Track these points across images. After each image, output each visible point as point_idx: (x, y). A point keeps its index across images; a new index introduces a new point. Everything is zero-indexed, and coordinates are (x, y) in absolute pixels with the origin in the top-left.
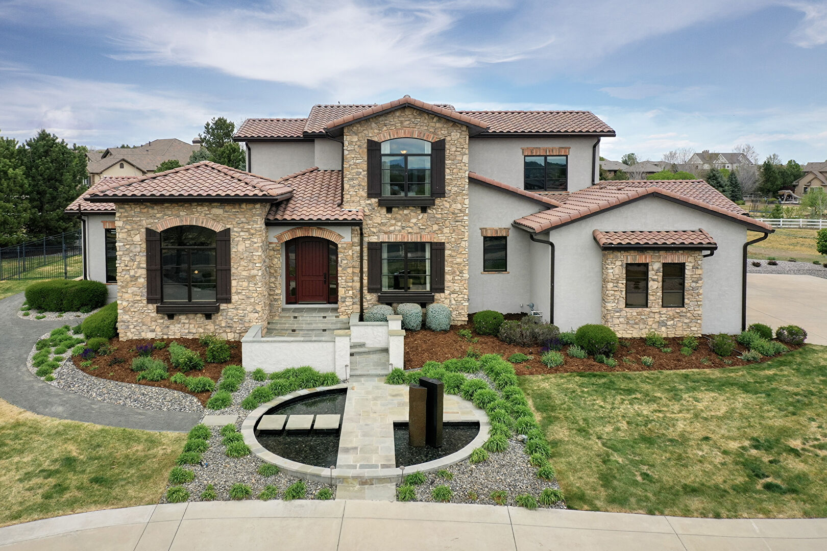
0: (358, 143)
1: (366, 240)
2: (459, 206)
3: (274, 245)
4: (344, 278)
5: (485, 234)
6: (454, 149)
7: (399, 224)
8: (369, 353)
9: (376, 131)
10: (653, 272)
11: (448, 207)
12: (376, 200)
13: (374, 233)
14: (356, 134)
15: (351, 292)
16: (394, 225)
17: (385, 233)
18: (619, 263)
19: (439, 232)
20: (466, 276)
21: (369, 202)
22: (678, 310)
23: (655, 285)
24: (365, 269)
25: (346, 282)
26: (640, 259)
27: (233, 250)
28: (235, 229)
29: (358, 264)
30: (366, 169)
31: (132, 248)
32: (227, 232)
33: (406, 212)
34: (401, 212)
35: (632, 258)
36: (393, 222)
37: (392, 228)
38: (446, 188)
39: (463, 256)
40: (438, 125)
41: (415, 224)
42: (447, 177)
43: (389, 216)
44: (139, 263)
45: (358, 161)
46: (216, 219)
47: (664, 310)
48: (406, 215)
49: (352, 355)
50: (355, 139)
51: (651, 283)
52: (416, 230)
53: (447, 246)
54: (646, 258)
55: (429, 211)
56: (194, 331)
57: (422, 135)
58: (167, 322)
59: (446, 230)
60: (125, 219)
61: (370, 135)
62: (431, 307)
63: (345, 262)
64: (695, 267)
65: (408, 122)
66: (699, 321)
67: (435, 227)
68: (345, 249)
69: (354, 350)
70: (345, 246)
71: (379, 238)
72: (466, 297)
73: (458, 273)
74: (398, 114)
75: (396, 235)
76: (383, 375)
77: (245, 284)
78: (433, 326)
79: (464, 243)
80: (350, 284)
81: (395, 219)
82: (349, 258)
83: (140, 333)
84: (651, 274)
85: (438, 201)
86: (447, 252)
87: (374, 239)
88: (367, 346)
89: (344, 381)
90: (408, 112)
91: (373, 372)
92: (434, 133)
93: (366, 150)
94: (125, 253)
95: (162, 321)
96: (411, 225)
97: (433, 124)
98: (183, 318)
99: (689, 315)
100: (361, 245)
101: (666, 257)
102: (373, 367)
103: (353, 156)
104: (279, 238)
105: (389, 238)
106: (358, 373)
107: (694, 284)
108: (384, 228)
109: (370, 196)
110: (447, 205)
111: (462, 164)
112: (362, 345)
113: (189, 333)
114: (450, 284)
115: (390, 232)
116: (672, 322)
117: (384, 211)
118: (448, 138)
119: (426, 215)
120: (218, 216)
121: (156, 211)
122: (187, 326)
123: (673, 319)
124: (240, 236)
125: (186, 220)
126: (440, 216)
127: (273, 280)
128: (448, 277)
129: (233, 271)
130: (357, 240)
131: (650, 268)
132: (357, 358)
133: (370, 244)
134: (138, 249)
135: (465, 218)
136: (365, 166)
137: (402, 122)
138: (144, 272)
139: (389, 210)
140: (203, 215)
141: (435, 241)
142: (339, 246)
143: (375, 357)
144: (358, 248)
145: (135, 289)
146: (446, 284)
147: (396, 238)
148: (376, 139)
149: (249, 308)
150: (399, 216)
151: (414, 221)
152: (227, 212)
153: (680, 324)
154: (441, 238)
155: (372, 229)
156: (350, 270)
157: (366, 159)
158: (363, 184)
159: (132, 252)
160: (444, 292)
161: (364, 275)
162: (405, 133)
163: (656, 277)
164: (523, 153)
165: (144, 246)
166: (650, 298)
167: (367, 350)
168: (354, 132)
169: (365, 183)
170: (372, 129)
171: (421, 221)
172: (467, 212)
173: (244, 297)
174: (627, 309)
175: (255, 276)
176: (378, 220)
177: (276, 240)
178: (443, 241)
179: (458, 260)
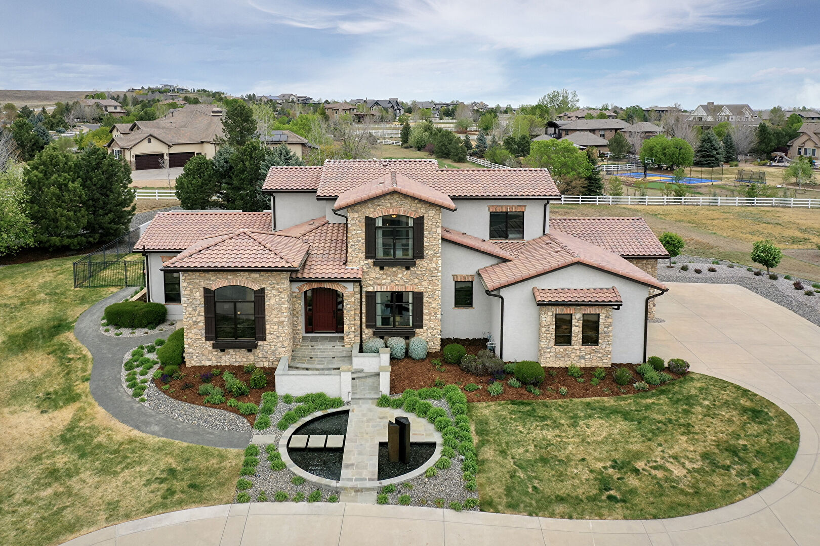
0: (358, 219)
1: (364, 290)
2: (434, 266)
3: (296, 294)
4: (348, 318)
5: (456, 280)
6: (430, 223)
7: (389, 278)
8: (365, 377)
9: (372, 210)
10: (576, 320)
11: (426, 265)
12: (372, 261)
13: (370, 285)
14: (357, 212)
15: (353, 328)
16: (386, 279)
17: (379, 285)
18: (550, 314)
19: (419, 284)
20: (439, 316)
21: (366, 262)
22: (594, 347)
23: (577, 330)
24: (364, 311)
25: (349, 321)
26: (566, 311)
27: (267, 303)
28: (268, 288)
29: (358, 307)
30: (364, 237)
31: (194, 301)
32: (262, 290)
33: (394, 269)
34: (390, 270)
35: (559, 310)
36: (385, 277)
37: (384, 281)
38: (425, 252)
39: (437, 302)
40: (419, 205)
41: (401, 278)
42: (425, 244)
43: (382, 272)
44: (199, 312)
45: (358, 232)
46: (255, 281)
47: (583, 348)
48: (394, 272)
49: (353, 379)
50: (356, 215)
51: (573, 328)
52: (402, 282)
53: (425, 294)
54: (570, 310)
55: (411, 269)
56: (240, 360)
57: (406, 213)
58: (220, 354)
59: (424, 283)
60: (188, 281)
61: (367, 213)
62: (413, 341)
63: (349, 306)
64: (607, 317)
65: (396, 203)
66: (609, 356)
67: (416, 281)
68: (349, 297)
69: (355, 375)
70: (349, 294)
71: (374, 288)
72: (439, 332)
73: (433, 314)
74: (388, 197)
75: (387, 286)
76: (375, 399)
77: (276, 327)
78: (413, 356)
79: (437, 292)
80: (353, 322)
81: (386, 274)
82: (352, 303)
83: (201, 362)
84: (574, 321)
85: (418, 262)
86: (425, 299)
87: (370, 289)
88: (364, 371)
89: (348, 403)
90: (396, 196)
91: (367, 396)
92: (416, 211)
93: (364, 224)
94: (189, 305)
95: (216, 353)
96: (399, 279)
97: (414, 205)
98: (231, 351)
99: (601, 351)
100: (361, 293)
101: (585, 310)
102: (368, 392)
103: (355, 228)
104: (300, 289)
105: (381, 289)
106: (357, 396)
107: (606, 329)
108: (378, 281)
109: (367, 258)
110: (425, 265)
111: (436, 234)
112: (361, 371)
113: (236, 361)
114: (427, 322)
115: (382, 284)
116: (589, 356)
117: (378, 268)
118: (426, 215)
119: (409, 272)
120: (255, 279)
121: (211, 275)
122: (234, 357)
123: (590, 354)
124: (272, 293)
125: (233, 282)
126: (419, 273)
127: (295, 319)
128: (425, 317)
129: (267, 318)
130: (357, 289)
131: (573, 317)
132: (357, 381)
133: (367, 293)
134: (198, 302)
135: (439, 274)
136: (364, 236)
137: (391, 204)
138: (203, 318)
139: (382, 268)
140: (245, 278)
141: (416, 291)
142: (344, 295)
143: (370, 381)
144: (359, 296)
145: (196, 330)
146: (425, 322)
147: (387, 289)
148: (371, 216)
149: (279, 344)
150: (388, 272)
151: (400, 276)
152: (262, 276)
153: (595, 358)
154: (421, 289)
155: (369, 282)
156: (352, 313)
157: (364, 230)
158: (362, 249)
159: (194, 304)
160: (422, 328)
161: (363, 315)
162: (393, 211)
163: (577, 324)
164: (489, 210)
165: (203, 300)
166: (573, 339)
167: (364, 375)
168: (355, 211)
169: (363, 249)
170: (368, 208)
171: (406, 276)
172: (440, 269)
173: (275, 337)
174: (556, 347)
175: (283, 322)
176: (373, 275)
177: (297, 290)
178: (422, 291)
179: (434, 305)
